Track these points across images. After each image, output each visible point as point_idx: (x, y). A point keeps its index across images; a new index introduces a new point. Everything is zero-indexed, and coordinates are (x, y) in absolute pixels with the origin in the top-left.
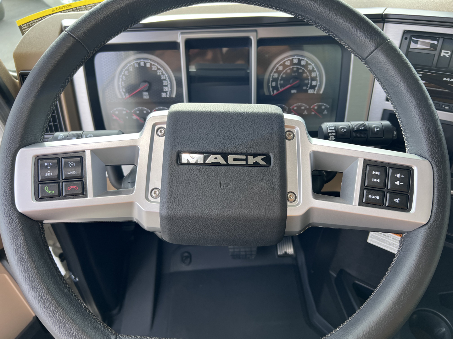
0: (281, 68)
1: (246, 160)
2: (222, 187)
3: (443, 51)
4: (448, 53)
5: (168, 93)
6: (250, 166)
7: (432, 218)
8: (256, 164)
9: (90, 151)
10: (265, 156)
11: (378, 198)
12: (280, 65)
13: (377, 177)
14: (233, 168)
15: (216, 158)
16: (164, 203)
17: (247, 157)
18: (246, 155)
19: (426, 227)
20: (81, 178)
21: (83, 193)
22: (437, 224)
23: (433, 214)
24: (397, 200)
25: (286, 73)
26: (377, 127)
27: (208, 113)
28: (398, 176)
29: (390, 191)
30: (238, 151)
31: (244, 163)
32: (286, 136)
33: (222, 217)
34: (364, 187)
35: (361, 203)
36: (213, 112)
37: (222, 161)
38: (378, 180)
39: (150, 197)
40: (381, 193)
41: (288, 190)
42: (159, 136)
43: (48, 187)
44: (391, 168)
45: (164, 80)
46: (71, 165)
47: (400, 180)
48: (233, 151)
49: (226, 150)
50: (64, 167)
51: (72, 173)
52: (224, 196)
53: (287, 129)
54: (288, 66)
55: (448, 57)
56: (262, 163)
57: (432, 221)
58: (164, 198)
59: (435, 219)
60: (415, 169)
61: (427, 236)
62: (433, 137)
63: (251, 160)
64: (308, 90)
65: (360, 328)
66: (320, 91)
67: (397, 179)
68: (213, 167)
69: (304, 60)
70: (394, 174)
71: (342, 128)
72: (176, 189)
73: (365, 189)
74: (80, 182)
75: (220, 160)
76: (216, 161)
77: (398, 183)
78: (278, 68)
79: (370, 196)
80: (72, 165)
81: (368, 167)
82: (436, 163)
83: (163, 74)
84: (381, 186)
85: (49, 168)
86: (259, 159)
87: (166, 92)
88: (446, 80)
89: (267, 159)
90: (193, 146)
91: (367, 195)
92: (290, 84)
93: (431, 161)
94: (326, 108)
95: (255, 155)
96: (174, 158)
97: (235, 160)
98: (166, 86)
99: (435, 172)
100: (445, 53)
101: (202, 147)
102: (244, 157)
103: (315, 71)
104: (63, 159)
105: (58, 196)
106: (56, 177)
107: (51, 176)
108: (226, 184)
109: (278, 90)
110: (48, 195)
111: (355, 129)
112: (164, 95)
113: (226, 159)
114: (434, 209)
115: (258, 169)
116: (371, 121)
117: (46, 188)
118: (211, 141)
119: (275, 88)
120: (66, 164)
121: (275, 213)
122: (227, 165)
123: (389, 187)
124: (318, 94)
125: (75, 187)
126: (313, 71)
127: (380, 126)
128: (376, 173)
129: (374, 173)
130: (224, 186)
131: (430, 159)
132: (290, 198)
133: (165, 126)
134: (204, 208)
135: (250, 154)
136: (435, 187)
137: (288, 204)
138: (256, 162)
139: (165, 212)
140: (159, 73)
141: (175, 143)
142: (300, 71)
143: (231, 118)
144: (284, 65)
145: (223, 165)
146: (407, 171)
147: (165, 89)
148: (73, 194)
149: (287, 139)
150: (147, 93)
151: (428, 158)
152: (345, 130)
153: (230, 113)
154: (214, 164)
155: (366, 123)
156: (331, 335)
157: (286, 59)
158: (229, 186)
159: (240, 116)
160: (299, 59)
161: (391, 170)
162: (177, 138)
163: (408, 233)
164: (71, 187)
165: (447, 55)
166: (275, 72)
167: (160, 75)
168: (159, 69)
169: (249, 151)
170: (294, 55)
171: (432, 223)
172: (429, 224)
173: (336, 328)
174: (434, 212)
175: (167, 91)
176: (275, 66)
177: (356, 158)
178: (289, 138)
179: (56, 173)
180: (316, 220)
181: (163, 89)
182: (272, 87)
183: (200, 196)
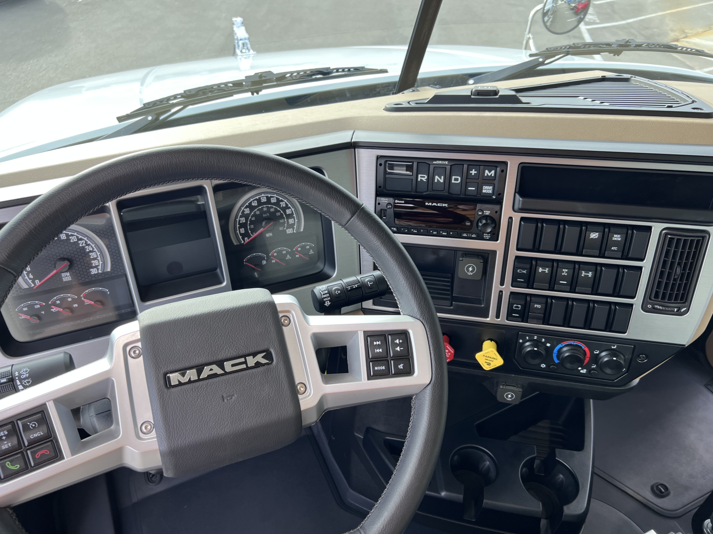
0: (247, 211)
1: (245, 362)
2: (225, 400)
3: (419, 176)
4: (424, 177)
5: (100, 267)
6: (252, 368)
7: (433, 376)
8: (258, 365)
9: (52, 401)
10: (265, 353)
11: (384, 368)
12: (246, 208)
13: (378, 347)
14: (233, 375)
15: (211, 370)
16: (163, 437)
17: (246, 359)
18: (245, 356)
19: (430, 387)
20: (50, 438)
21: (57, 455)
22: (438, 381)
23: (433, 372)
24: (401, 366)
25: (255, 215)
26: (370, 281)
27: (189, 318)
28: (397, 341)
29: (394, 358)
30: (234, 354)
31: (244, 366)
32: (282, 323)
33: (233, 434)
34: (369, 360)
35: (370, 377)
36: (195, 316)
37: (219, 371)
38: (381, 350)
39: (141, 435)
40: (386, 362)
41: (297, 382)
42: (133, 358)
43: (10, 462)
44: (389, 334)
45: (91, 252)
46: (32, 426)
47: (400, 345)
48: (229, 356)
49: (220, 357)
50: (24, 431)
51: (35, 435)
52: (230, 411)
53: (281, 315)
54: (256, 207)
55: (425, 181)
56: (264, 361)
57: (433, 379)
58: (161, 432)
59: (436, 376)
60: (411, 332)
61: (432, 395)
62: (420, 298)
63: (251, 361)
64: (286, 230)
65: (393, 501)
66: (300, 229)
67: (397, 345)
68: (210, 380)
69: (273, 197)
70: (393, 341)
71: (336, 290)
72: (173, 418)
73: (371, 361)
74: (49, 443)
75: (217, 370)
76: (212, 372)
77: (398, 349)
78: (243, 211)
79: (376, 368)
80: (34, 425)
81: (369, 339)
82: (427, 322)
83: (89, 245)
84: (385, 354)
85: (4, 438)
86: (260, 358)
87: (96, 267)
88: (428, 205)
89: (268, 356)
90: (181, 362)
91: (373, 368)
92: (264, 227)
93: (422, 320)
94: (311, 248)
95: (254, 355)
96: (162, 382)
97: (233, 365)
98: (95, 259)
99: (427, 331)
100: (421, 177)
101: (192, 360)
102: (243, 360)
103: (290, 208)
104: (18, 421)
105: (26, 469)
106: (17, 446)
107: (9, 447)
108: (229, 396)
109: (249, 236)
110: (11, 473)
111: (349, 288)
112: (94, 271)
113: (223, 368)
114: (433, 367)
115: (261, 369)
116: (364, 273)
117: (8, 464)
118: (200, 352)
119: (243, 236)
120: (26, 428)
121: (289, 411)
122: (226, 373)
123: (392, 355)
124: (298, 233)
125: (45, 451)
126: (287, 207)
127: (372, 279)
128: (378, 343)
129: (375, 343)
130: (227, 400)
131: (421, 319)
132: (300, 389)
133: (139, 344)
134: (211, 430)
135: (249, 355)
136: (430, 345)
137: (300, 397)
138: (257, 362)
139: (165, 447)
140: (81, 244)
141: (158, 364)
142: (272, 210)
143: (217, 318)
144: (250, 206)
145: (222, 375)
146: (404, 335)
147: (95, 263)
148: (45, 460)
149: (283, 325)
150: (68, 274)
151: (419, 318)
152: (339, 292)
153: (214, 313)
154: (210, 377)
155: (359, 278)
156: (368, 518)
157: (252, 200)
158: (233, 398)
159: (227, 313)
160: (267, 197)
161: (390, 337)
162: (159, 358)
163: (416, 394)
164: (40, 453)
165: (424, 179)
166: (241, 217)
167: (83, 247)
168: (81, 239)
169: (247, 352)
170: (261, 193)
171: (434, 382)
172: (432, 383)
173: (371, 510)
174: (434, 370)
175: (98, 266)
176: (240, 208)
177: (356, 332)
178: (285, 324)
179: (15, 442)
180: (330, 405)
181: (92, 264)
182: (241, 234)
183: (202, 418)
